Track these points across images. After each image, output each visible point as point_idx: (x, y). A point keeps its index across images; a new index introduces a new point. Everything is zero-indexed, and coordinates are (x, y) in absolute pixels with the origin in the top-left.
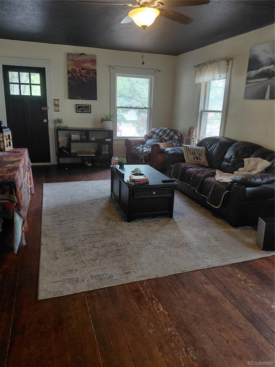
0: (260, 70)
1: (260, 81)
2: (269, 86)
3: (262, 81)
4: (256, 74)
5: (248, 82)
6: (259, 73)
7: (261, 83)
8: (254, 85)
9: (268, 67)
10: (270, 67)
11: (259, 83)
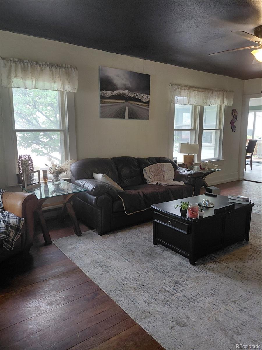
0: (116, 92)
1: (118, 102)
2: (127, 108)
3: (119, 102)
4: (112, 94)
5: (104, 101)
6: (116, 95)
7: (119, 104)
8: (112, 105)
9: (123, 92)
10: (126, 92)
11: (117, 104)
